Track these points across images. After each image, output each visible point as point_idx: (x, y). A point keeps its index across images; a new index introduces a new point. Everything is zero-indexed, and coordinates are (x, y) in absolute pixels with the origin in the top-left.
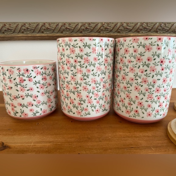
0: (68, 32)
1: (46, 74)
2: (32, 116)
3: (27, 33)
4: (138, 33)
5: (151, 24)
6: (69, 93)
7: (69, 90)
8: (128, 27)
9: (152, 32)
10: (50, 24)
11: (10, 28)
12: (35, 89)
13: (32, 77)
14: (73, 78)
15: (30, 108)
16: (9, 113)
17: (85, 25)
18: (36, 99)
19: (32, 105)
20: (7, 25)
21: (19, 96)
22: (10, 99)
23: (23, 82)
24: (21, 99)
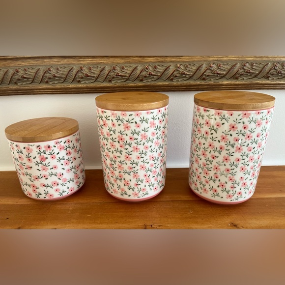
0: (120, 81)
1: (70, 148)
2: (59, 196)
3: (54, 83)
4: (235, 80)
5: (258, 66)
6: (122, 173)
7: (122, 171)
8: (219, 72)
9: (259, 79)
10: (90, 68)
11: (25, 76)
12: (60, 167)
13: (55, 154)
14: (127, 157)
15: (55, 187)
16: (28, 196)
17: (147, 69)
18: (62, 177)
19: (58, 185)
20: (20, 70)
21: (41, 176)
22: (31, 180)
23: (44, 161)
24: (44, 178)
